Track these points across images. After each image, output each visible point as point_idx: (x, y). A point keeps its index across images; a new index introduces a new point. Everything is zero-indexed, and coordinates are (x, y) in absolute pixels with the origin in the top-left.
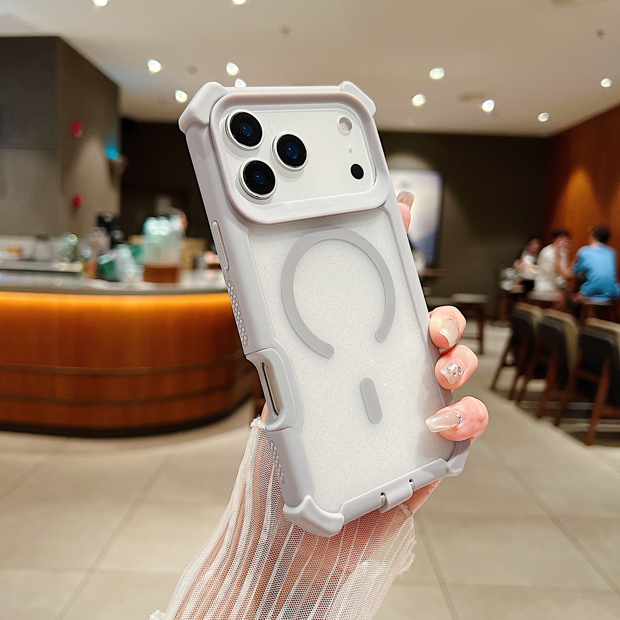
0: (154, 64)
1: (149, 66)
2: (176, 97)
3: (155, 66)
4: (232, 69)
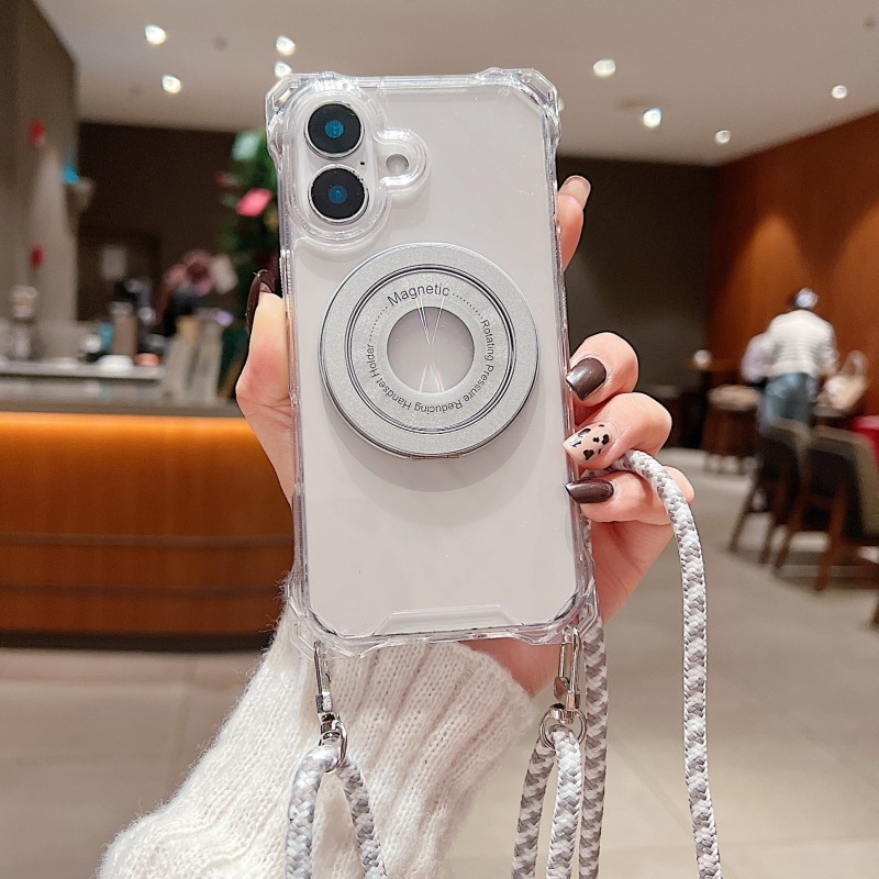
0: (154, 31)
1: (148, 36)
3: (156, 35)
4: (286, 46)
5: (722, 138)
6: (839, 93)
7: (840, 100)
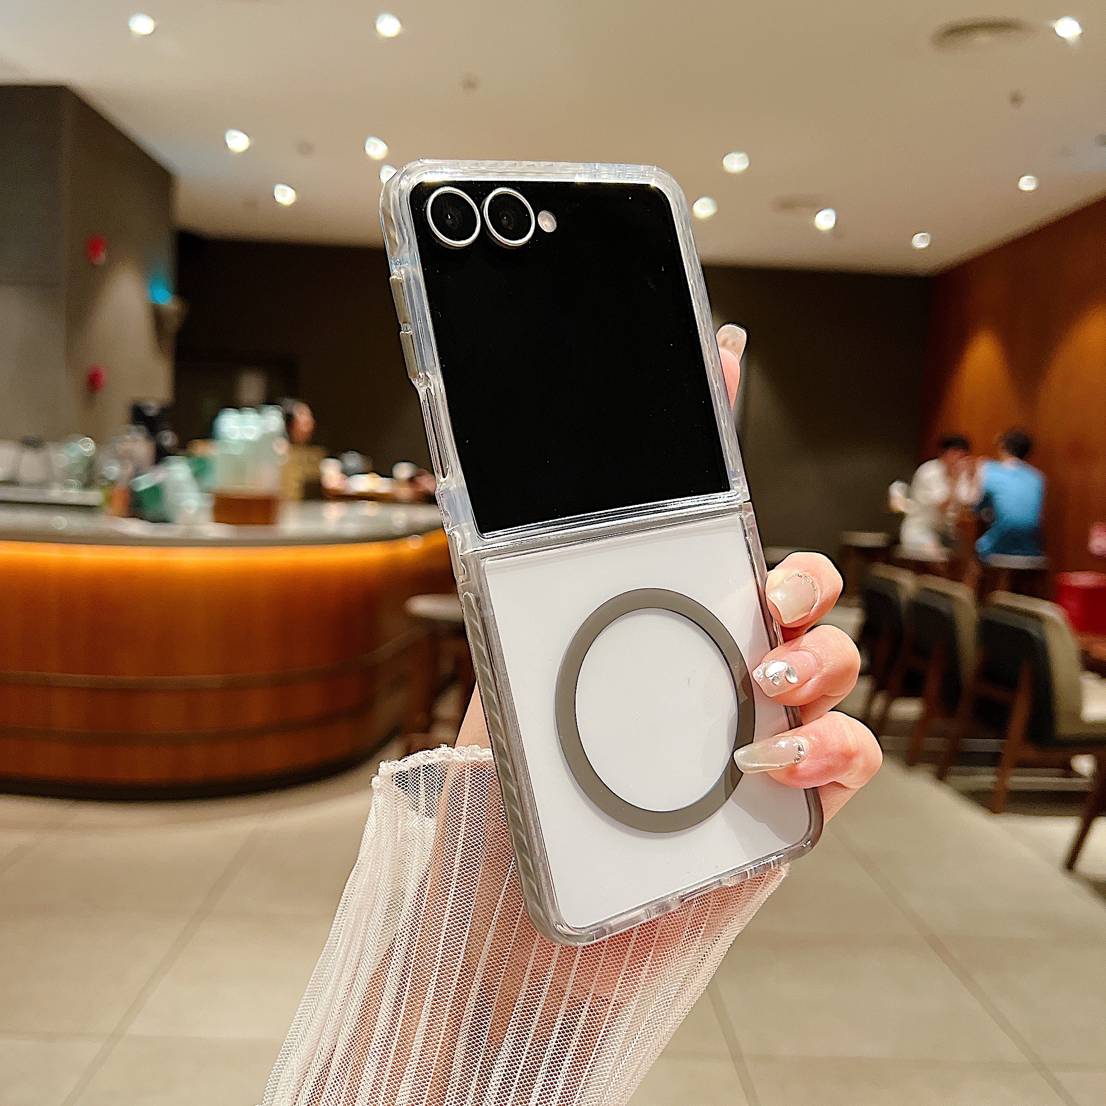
0: (236, 137)
1: (228, 142)
2: (276, 195)
3: (238, 142)
4: (376, 149)
5: (920, 242)
6: (1027, 184)
7: (1029, 192)
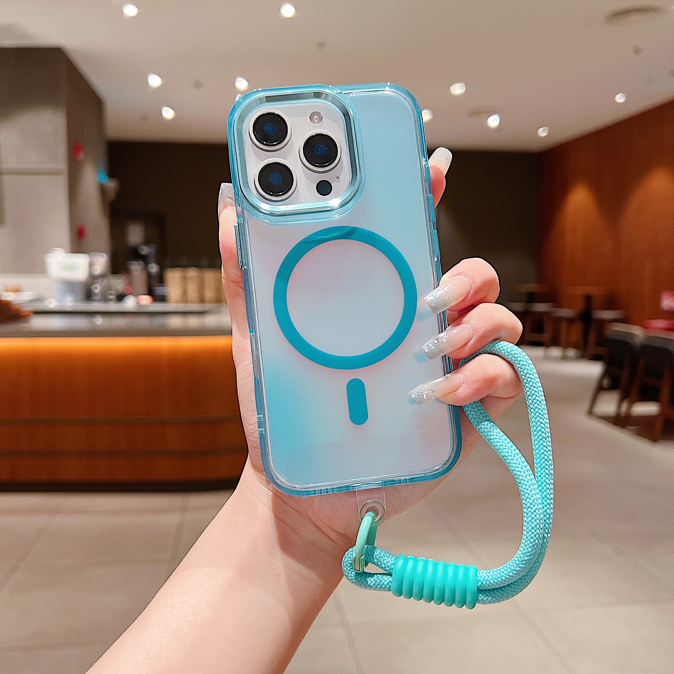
0: (154, 78)
1: (149, 81)
2: (163, 113)
3: (155, 81)
4: (242, 84)
5: (542, 133)
6: (620, 98)
7: (621, 103)
